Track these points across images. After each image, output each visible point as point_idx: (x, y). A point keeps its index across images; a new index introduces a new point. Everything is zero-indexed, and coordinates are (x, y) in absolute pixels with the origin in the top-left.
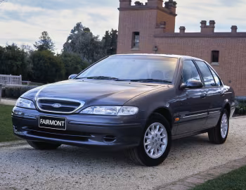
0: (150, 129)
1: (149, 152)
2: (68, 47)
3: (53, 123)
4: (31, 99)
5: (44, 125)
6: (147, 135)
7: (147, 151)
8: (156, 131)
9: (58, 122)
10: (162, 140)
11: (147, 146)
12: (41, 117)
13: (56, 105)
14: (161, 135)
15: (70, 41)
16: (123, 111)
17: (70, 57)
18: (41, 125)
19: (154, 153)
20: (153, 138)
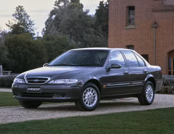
0: (87, 91)
1: (87, 103)
2: (51, 25)
3: (34, 89)
4: (22, 78)
5: (30, 91)
6: (85, 94)
7: (85, 103)
8: (90, 93)
9: (37, 89)
10: (94, 97)
11: (85, 100)
12: (28, 87)
13: (36, 81)
14: (93, 94)
15: (54, 16)
16: (70, 81)
17: (53, 40)
18: (28, 91)
19: (89, 104)
20: (88, 96)
